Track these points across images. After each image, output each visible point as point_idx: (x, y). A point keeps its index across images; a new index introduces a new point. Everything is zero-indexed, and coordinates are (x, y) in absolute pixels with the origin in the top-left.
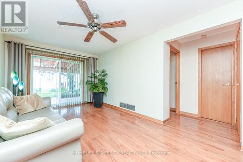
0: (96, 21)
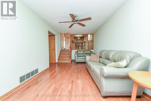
0: (76, 19)
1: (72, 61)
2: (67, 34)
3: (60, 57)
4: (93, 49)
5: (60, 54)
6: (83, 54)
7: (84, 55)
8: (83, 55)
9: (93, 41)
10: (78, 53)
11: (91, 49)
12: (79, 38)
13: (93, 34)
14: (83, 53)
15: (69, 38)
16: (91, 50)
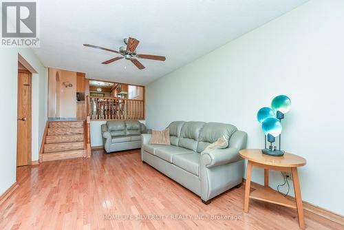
1: (93, 150)
2: (65, 72)
3: (45, 143)
4: (143, 119)
5: (46, 134)
6: (122, 130)
7: (125, 132)
8: (122, 133)
9: (143, 101)
10: (110, 128)
11: (140, 119)
12: (99, 90)
13: (143, 87)
14: (123, 128)
15: (70, 85)
16: (141, 122)
